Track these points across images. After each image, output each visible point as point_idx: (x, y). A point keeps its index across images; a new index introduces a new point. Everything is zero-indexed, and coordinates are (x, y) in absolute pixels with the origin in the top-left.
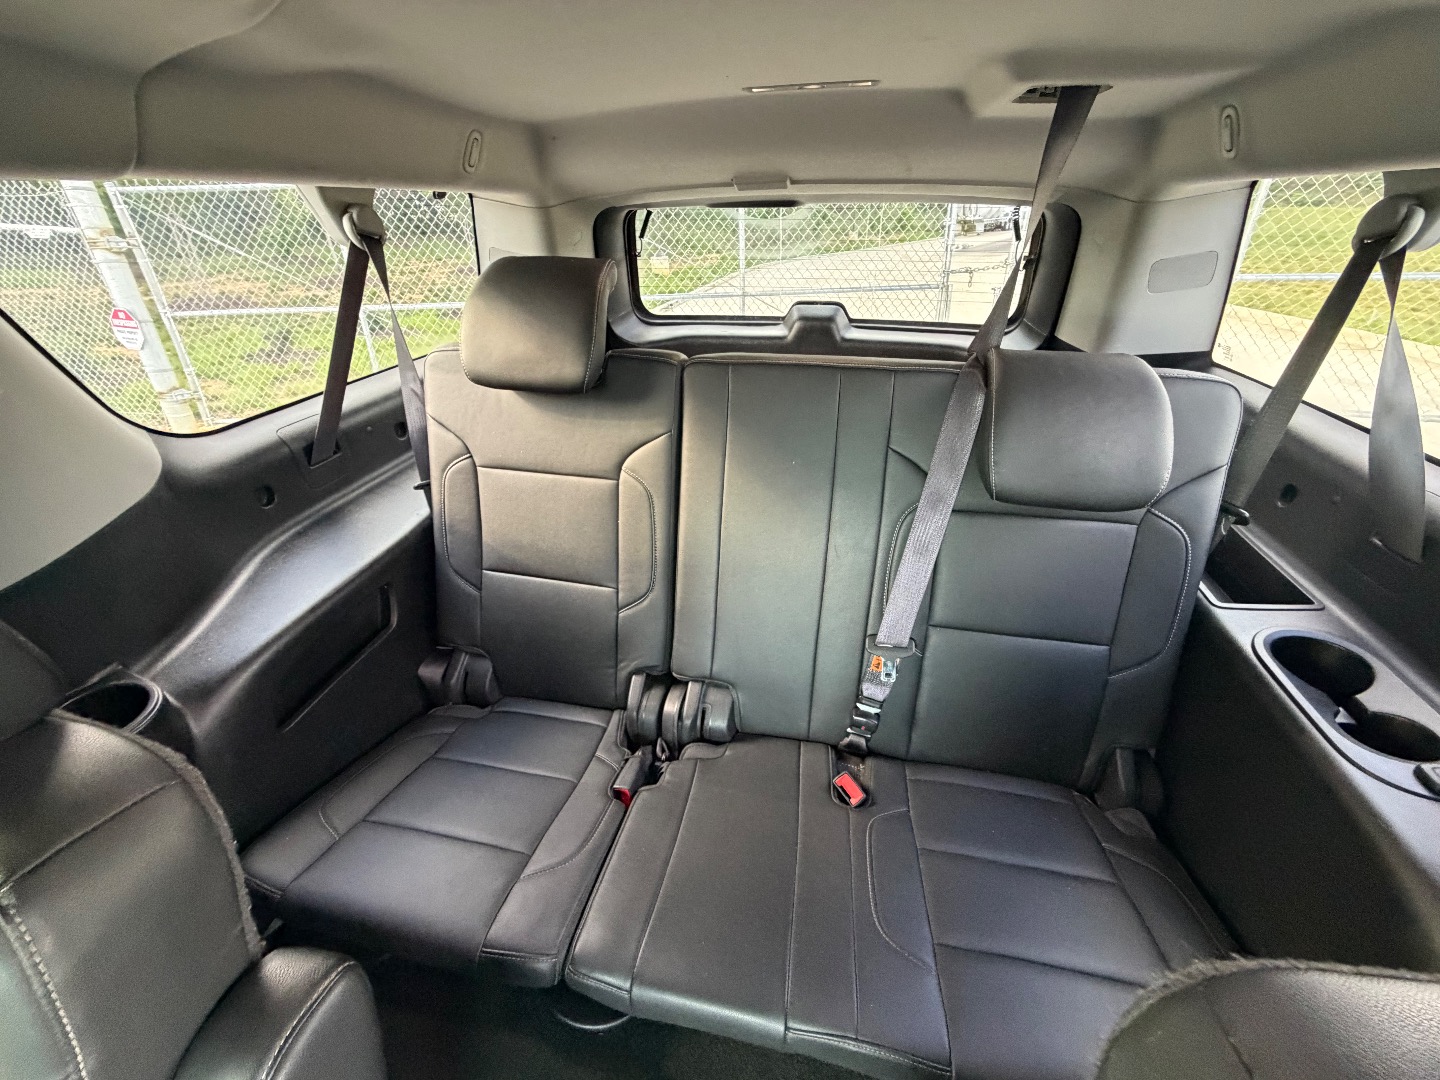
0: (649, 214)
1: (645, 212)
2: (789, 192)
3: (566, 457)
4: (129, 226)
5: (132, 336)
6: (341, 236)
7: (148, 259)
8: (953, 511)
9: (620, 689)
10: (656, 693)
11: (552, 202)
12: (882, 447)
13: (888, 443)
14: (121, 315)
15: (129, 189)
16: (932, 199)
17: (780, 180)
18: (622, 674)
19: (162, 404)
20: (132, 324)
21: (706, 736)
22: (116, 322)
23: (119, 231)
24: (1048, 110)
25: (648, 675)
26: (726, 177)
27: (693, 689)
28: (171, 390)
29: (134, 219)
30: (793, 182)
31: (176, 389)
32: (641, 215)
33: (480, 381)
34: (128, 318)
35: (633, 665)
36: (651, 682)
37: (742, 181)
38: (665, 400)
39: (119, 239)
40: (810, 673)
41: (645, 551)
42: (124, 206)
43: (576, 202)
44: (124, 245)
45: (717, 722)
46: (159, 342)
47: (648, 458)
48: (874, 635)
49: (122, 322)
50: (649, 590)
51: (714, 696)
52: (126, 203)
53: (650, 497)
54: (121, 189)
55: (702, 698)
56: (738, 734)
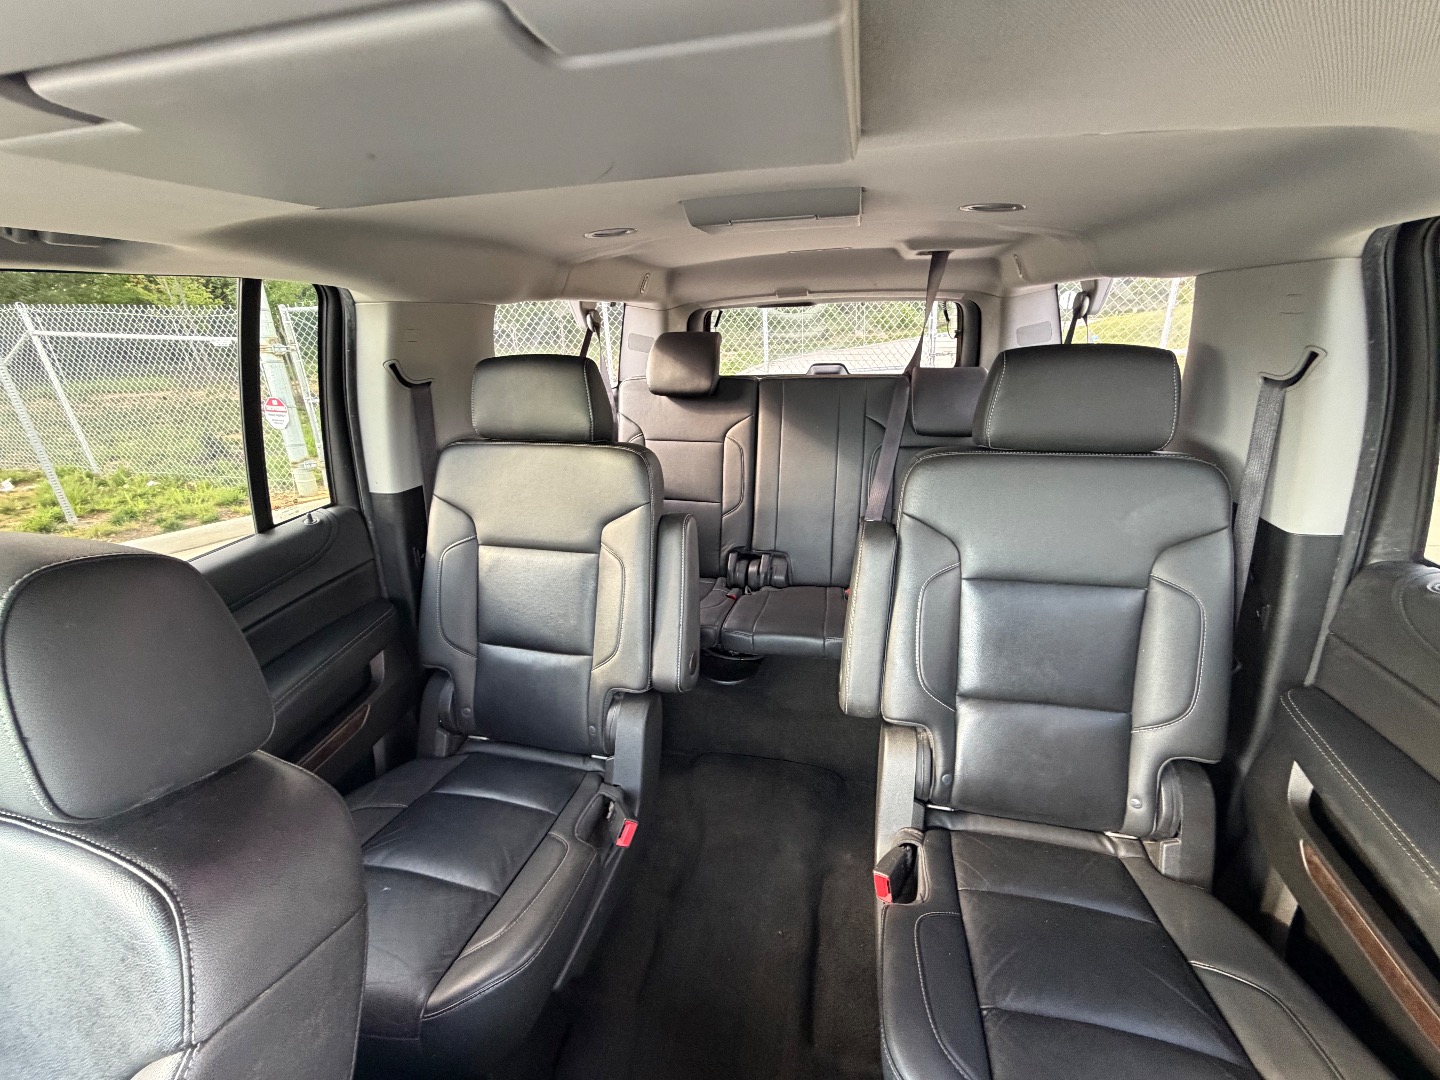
0: (721, 312)
1: (718, 311)
2: (808, 297)
3: (696, 433)
4: (290, 335)
5: (281, 418)
6: (584, 325)
7: (301, 360)
8: (900, 447)
9: (722, 562)
10: (744, 563)
11: (669, 307)
12: (862, 418)
13: (865, 414)
14: (275, 402)
15: (296, 309)
16: (910, 299)
17: (802, 292)
18: (724, 554)
19: (294, 472)
20: (281, 408)
21: (773, 583)
22: (269, 408)
23: (283, 339)
24: (930, 257)
25: (739, 554)
26: (773, 291)
27: (764, 559)
28: (303, 461)
29: (296, 330)
30: (810, 292)
31: (306, 459)
32: (715, 313)
33: (656, 392)
34: (280, 404)
35: (730, 547)
36: (740, 557)
37: (781, 293)
38: (749, 399)
39: (281, 345)
40: (830, 543)
41: (738, 481)
42: (290, 322)
43: (682, 306)
44: (284, 350)
45: (779, 578)
46: (299, 423)
47: (739, 431)
48: (863, 517)
49: (274, 408)
50: (741, 501)
51: (777, 562)
52: (292, 319)
53: (741, 449)
54: (290, 309)
55: (771, 562)
56: (789, 583)
